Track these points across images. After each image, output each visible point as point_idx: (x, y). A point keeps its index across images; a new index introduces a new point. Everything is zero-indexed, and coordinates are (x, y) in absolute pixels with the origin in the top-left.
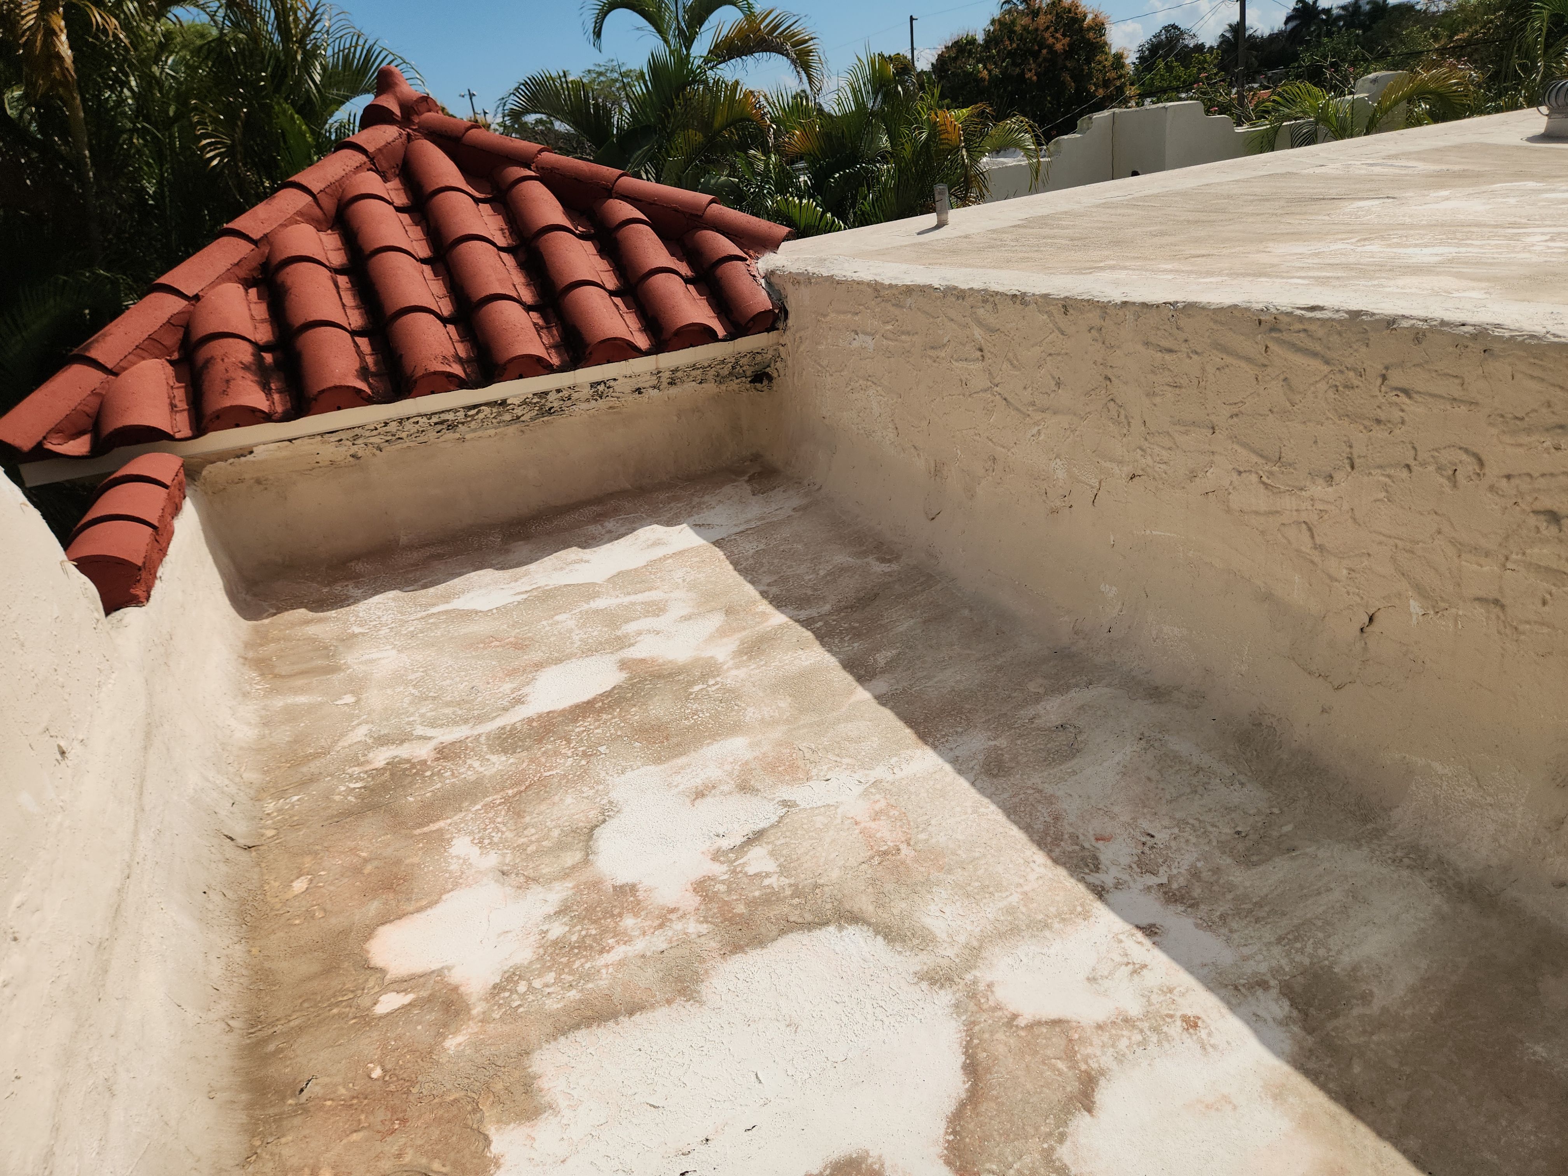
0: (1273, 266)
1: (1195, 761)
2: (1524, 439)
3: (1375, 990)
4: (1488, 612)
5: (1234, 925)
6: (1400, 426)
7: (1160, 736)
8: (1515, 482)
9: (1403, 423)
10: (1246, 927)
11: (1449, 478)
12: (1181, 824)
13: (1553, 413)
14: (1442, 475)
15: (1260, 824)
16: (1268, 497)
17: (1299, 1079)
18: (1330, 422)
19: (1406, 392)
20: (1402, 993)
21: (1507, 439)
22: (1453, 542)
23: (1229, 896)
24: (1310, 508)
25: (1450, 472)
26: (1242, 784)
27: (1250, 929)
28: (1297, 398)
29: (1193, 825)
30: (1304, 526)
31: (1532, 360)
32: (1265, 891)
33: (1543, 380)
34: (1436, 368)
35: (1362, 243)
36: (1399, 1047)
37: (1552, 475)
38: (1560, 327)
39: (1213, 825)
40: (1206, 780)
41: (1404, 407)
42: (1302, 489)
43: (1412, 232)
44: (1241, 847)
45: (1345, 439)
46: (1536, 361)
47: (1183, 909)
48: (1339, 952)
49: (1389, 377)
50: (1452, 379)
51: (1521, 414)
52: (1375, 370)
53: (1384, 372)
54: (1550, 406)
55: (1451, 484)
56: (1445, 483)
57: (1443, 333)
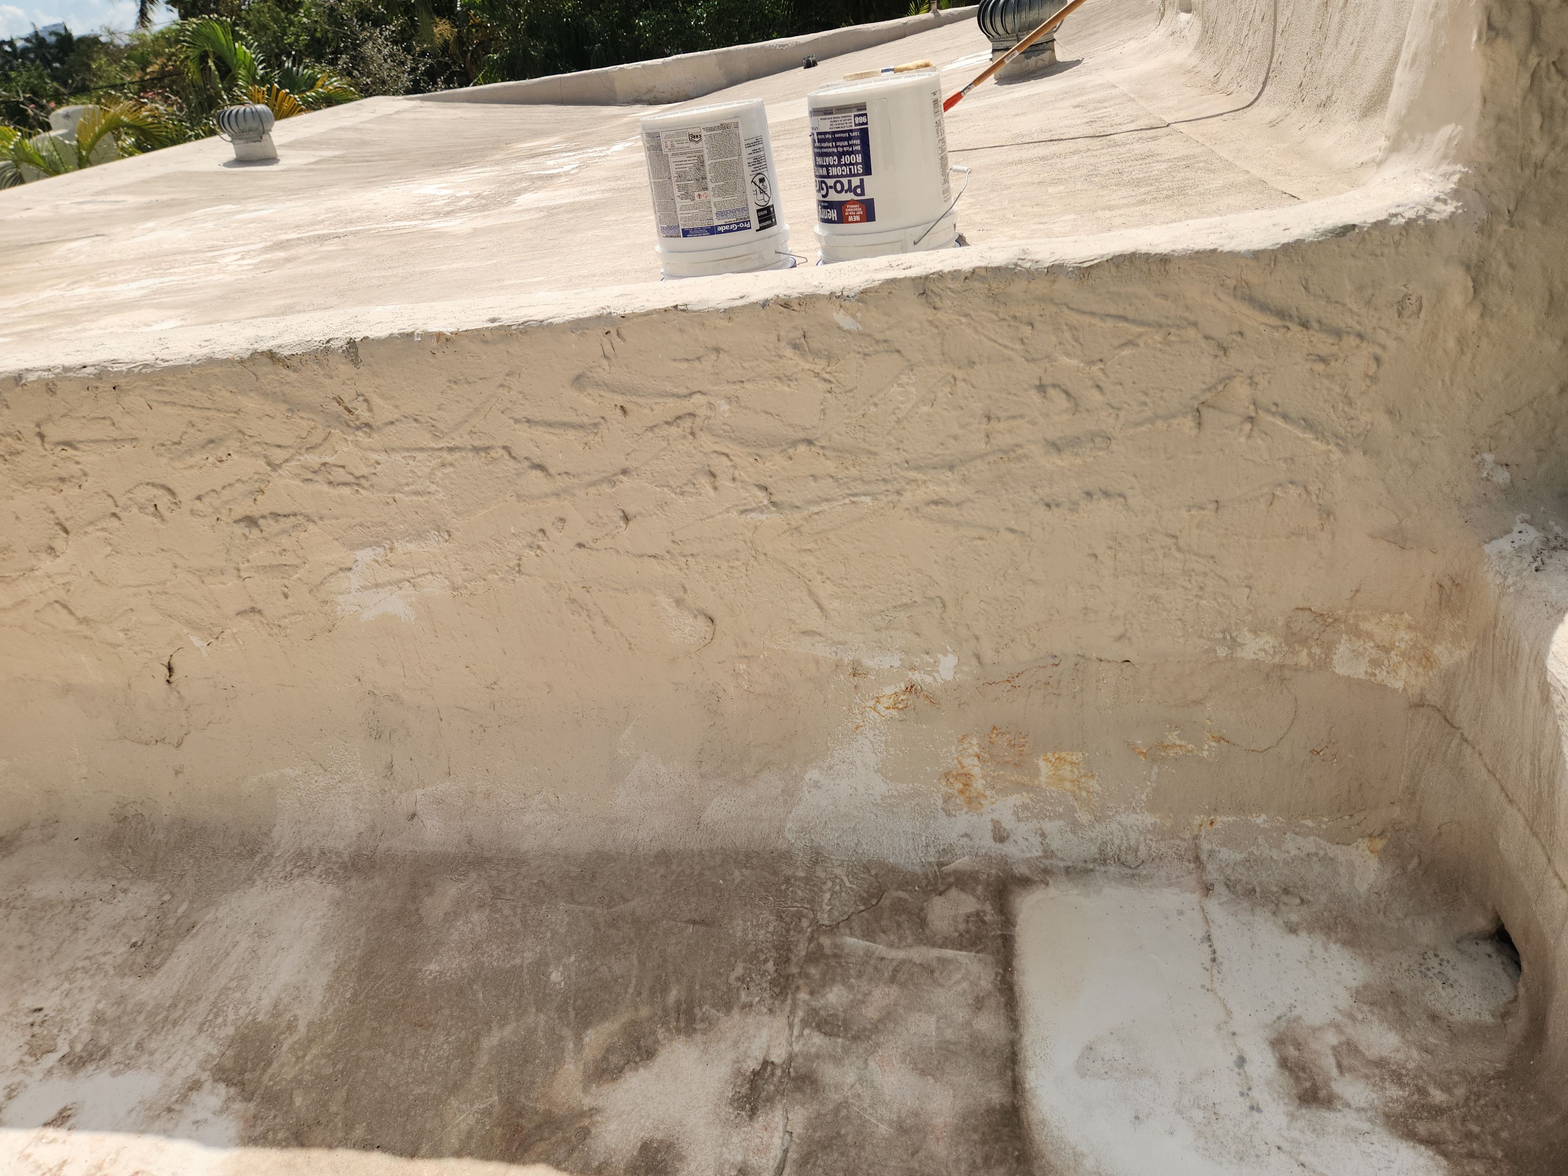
1: (67, 896)
2: (191, 461)
3: (298, 1012)
4: (252, 621)
5: (153, 1045)
6: (84, 478)
7: (21, 891)
8: (206, 500)
9: (85, 474)
10: (165, 1039)
11: (154, 515)
12: (69, 975)
13: (199, 431)
14: (147, 514)
15: (154, 923)
17: (250, 1154)
18: (18, 493)
19: (69, 444)
20: (320, 998)
21: (177, 464)
22: (191, 571)
23: (141, 1018)
24: (52, 585)
25: (153, 509)
26: (125, 891)
27: (170, 1037)
29: (83, 968)
30: (57, 605)
31: (157, 388)
32: (175, 988)
33: (174, 404)
34: (82, 414)
35: (72, 287)
36: (329, 1051)
37: (230, 485)
38: (166, 351)
39: (105, 954)
40: (85, 909)
41: (77, 459)
42: (32, 570)
43: (120, 268)
44: (140, 959)
45: (44, 506)
46: (160, 388)
47: (94, 1067)
48: (259, 999)
49: (45, 433)
50: (102, 422)
51: (176, 440)
52: (29, 429)
53: (37, 430)
54: (193, 426)
55: (159, 519)
56: (154, 520)
57: (70, 379)
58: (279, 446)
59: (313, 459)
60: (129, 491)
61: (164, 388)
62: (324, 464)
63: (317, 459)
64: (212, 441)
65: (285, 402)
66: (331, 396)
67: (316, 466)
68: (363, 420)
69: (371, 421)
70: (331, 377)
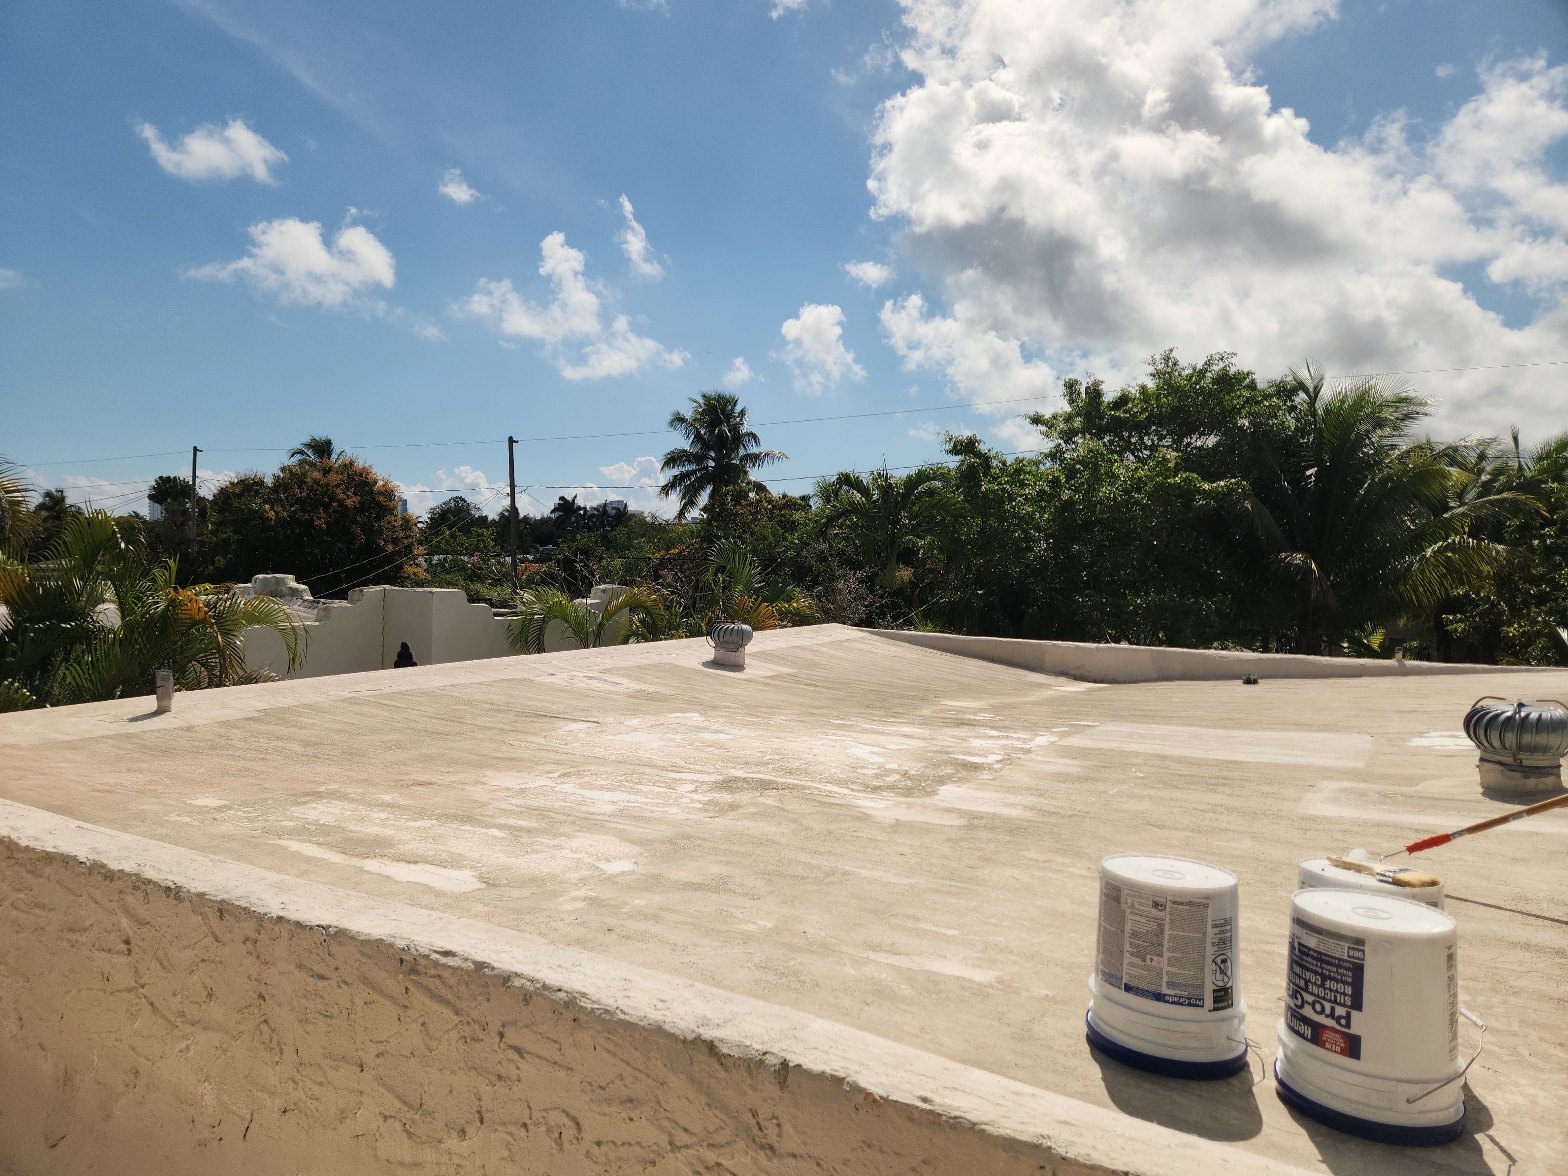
0: (483, 805)
2: (607, 1110)
6: (516, 1083)
8: (604, 1148)
9: (519, 1080)
11: (556, 1142)
13: (625, 1086)
14: (551, 1139)
16: (412, 1147)
18: (462, 1071)
19: (518, 1050)
21: (594, 1107)
24: (448, 1162)
25: (557, 1136)
28: (434, 1044)
31: (606, 1034)
33: (615, 1055)
34: (540, 1031)
35: (562, 780)
37: (630, 1144)
38: (626, 1001)
41: (519, 1065)
42: (440, 1142)
43: (602, 769)
45: (475, 1091)
46: (609, 1036)
49: (505, 1034)
50: (553, 1044)
51: (603, 1084)
52: (495, 1026)
53: (501, 1029)
54: (622, 1079)
55: (558, 1148)
56: (554, 1146)
57: (544, 998)
58: (686, 1130)
59: (711, 1157)
60: (545, 1110)
61: (611, 1037)
62: (719, 1165)
63: (714, 1156)
64: (631, 1101)
65: (707, 1094)
66: (749, 1106)
67: (711, 1163)
68: (770, 1141)
69: (776, 1145)
70: (755, 1090)
